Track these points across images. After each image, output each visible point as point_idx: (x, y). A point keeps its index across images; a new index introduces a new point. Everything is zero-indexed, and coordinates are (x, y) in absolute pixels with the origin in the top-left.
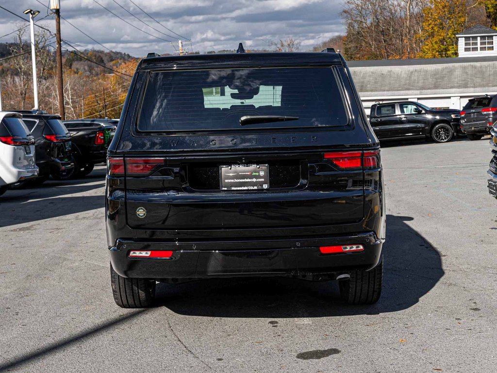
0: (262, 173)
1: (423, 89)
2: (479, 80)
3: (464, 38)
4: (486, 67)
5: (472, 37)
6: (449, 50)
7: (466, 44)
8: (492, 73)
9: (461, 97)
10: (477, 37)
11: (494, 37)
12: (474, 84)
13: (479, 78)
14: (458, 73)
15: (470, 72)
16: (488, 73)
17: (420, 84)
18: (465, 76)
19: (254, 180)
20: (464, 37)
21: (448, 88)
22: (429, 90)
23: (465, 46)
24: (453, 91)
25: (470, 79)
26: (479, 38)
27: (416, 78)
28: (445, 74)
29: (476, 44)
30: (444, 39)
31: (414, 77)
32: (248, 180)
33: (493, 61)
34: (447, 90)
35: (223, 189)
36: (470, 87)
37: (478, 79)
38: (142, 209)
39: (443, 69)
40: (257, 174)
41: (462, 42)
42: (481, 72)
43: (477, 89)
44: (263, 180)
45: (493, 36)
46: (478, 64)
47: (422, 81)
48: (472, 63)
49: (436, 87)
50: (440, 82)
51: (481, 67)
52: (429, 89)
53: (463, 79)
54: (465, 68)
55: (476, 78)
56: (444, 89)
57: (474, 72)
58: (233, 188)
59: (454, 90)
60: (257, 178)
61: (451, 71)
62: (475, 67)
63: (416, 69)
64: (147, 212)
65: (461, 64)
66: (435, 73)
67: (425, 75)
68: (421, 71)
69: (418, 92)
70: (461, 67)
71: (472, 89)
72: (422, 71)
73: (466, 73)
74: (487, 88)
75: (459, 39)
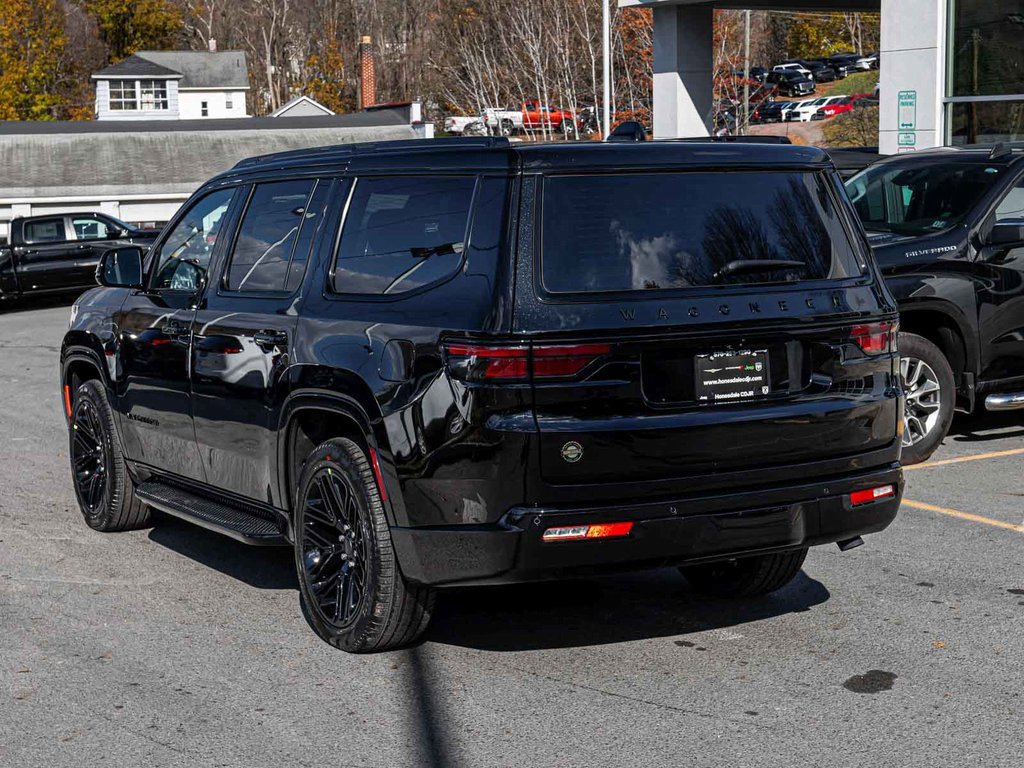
0: (759, 367)
1: (40, 186)
2: (151, 169)
3: (107, 83)
4: (163, 143)
5: (125, 81)
6: (35, 104)
7: (112, 94)
8: (174, 154)
9: (122, 202)
10: (135, 80)
11: (168, 82)
12: (145, 177)
13: (152, 163)
14: (107, 152)
15: (131, 152)
16: (168, 153)
17: (33, 173)
18: (123, 160)
19: (748, 379)
20: (109, 80)
21: (93, 184)
22: (55, 188)
23: (111, 97)
24: (104, 190)
25: (136, 166)
26: (138, 84)
27: (21, 161)
28: (82, 155)
29: (133, 95)
30: (24, 80)
31: (18, 160)
32: (739, 380)
33: (172, 130)
34: (91, 187)
35: (702, 398)
36: (137, 182)
37: (149, 166)
38: (573, 445)
39: (75, 145)
40: (752, 368)
41: (103, 91)
42: (154, 152)
43: (152, 187)
44: (760, 378)
45: (166, 80)
46: (144, 136)
47: (36, 168)
48: (133, 134)
49: (67, 180)
50: (73, 170)
51: (151, 142)
52: (53, 184)
53: (120, 166)
54: (118, 143)
55: (147, 163)
56: (84, 184)
57: (140, 152)
58: (718, 397)
59: (105, 188)
60: (751, 376)
61: (93, 149)
62: (140, 142)
63: (19, 142)
64: (584, 450)
65: (111, 134)
66: (62, 153)
67: (39, 156)
68: (29, 148)
69: (32, 190)
70: (111, 141)
71: (141, 187)
72: (32, 146)
73: (125, 153)
74: (170, 184)
75: (99, 83)
